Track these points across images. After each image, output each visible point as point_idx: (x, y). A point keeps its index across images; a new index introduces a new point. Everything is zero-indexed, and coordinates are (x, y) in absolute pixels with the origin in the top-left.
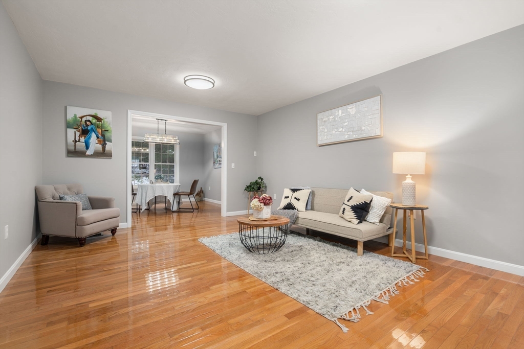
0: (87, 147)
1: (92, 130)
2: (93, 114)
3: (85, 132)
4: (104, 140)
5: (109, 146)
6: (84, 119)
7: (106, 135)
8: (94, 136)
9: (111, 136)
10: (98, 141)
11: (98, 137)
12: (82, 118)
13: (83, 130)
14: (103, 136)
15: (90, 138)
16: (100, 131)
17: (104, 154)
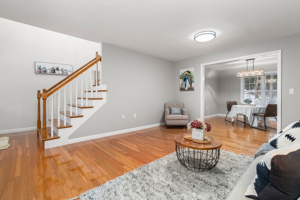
0: (186, 87)
1: (187, 78)
2: (187, 71)
3: (185, 80)
4: (191, 82)
5: (193, 84)
6: (185, 74)
7: (192, 80)
8: (188, 80)
9: (193, 80)
10: (189, 83)
11: (189, 81)
12: (184, 73)
13: (184, 79)
14: (191, 80)
15: (186, 82)
16: (190, 78)
17: (191, 89)
